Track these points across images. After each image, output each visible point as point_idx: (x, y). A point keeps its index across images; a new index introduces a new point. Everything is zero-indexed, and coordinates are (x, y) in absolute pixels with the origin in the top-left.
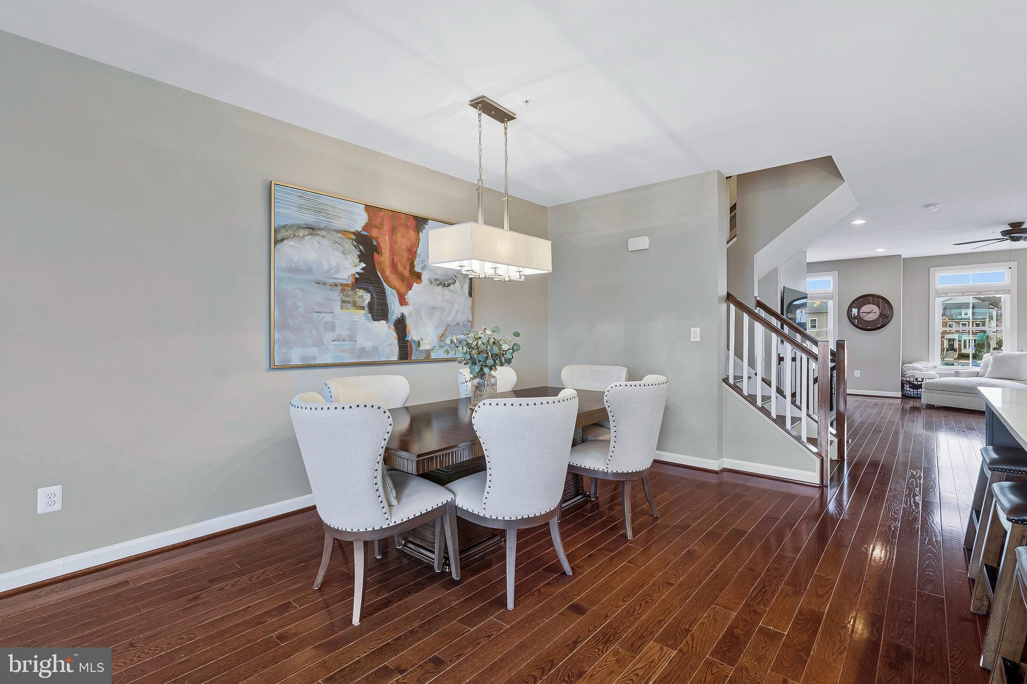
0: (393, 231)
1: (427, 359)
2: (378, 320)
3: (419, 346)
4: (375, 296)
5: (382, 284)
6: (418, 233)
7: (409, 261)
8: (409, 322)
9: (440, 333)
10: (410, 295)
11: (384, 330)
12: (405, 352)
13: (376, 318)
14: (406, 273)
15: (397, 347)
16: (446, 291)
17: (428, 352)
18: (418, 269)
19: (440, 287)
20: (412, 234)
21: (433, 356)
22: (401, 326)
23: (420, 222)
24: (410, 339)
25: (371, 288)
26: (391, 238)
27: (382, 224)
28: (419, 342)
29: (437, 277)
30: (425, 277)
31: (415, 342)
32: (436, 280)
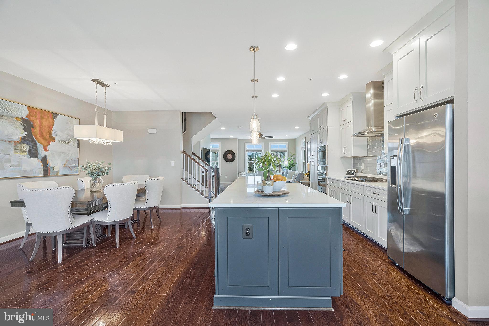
0: (41, 118)
1: (58, 175)
2: (33, 158)
3: (53, 169)
4: (31, 146)
5: (35, 142)
6: (54, 120)
7: (49, 132)
8: (49, 159)
9: (64, 163)
10: (49, 147)
11: (36, 163)
12: (47, 172)
13: (31, 157)
14: (48, 137)
15: (43, 170)
16: (67, 145)
17: (58, 172)
18: (53, 135)
19: (64, 144)
20: (50, 120)
21: (60, 173)
22: (44, 160)
23: (54, 115)
24: (49, 166)
25: (30, 144)
26: (40, 121)
27: (36, 115)
28: (53, 167)
29: (62, 139)
30: (57, 139)
31: (51, 167)
32: (62, 140)
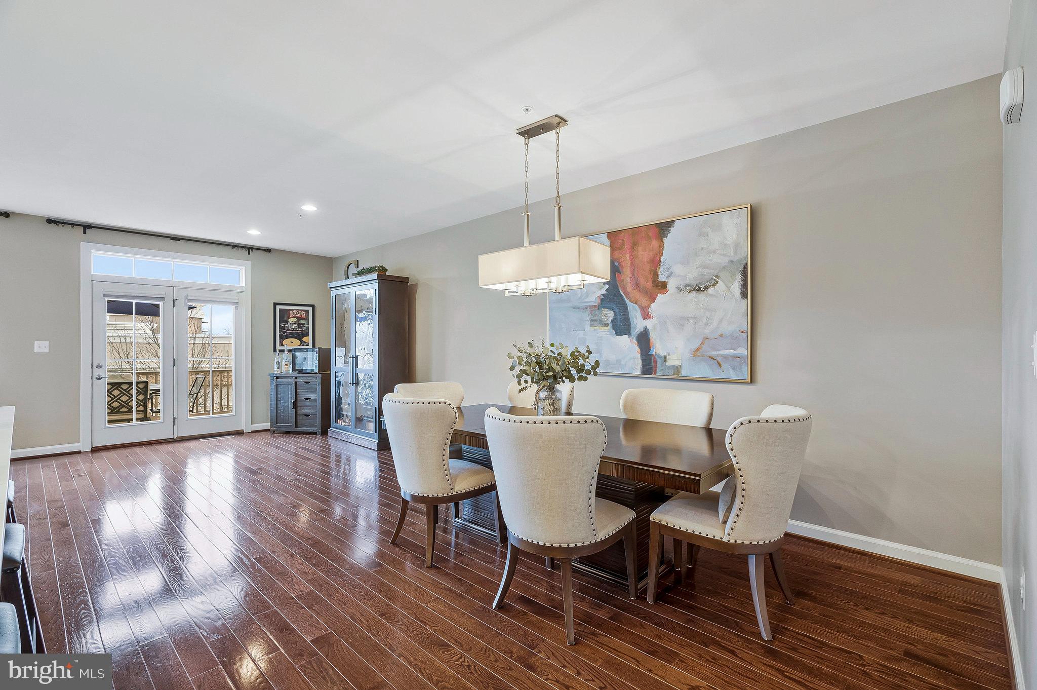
0: (634, 245)
1: (676, 376)
2: (621, 335)
3: (665, 361)
4: (618, 312)
5: (624, 301)
6: (662, 239)
7: (652, 273)
8: (653, 336)
9: (695, 347)
10: (654, 308)
11: (628, 345)
12: (649, 366)
13: (619, 333)
14: (649, 285)
15: (640, 361)
16: (702, 296)
17: (677, 369)
18: (662, 278)
19: (692, 294)
20: (655, 243)
21: (684, 373)
22: (644, 340)
23: (663, 228)
24: (654, 353)
25: (614, 307)
26: (631, 255)
27: (623, 244)
28: (665, 357)
29: (687, 282)
30: (671, 286)
31: (660, 357)
32: (686, 286)
